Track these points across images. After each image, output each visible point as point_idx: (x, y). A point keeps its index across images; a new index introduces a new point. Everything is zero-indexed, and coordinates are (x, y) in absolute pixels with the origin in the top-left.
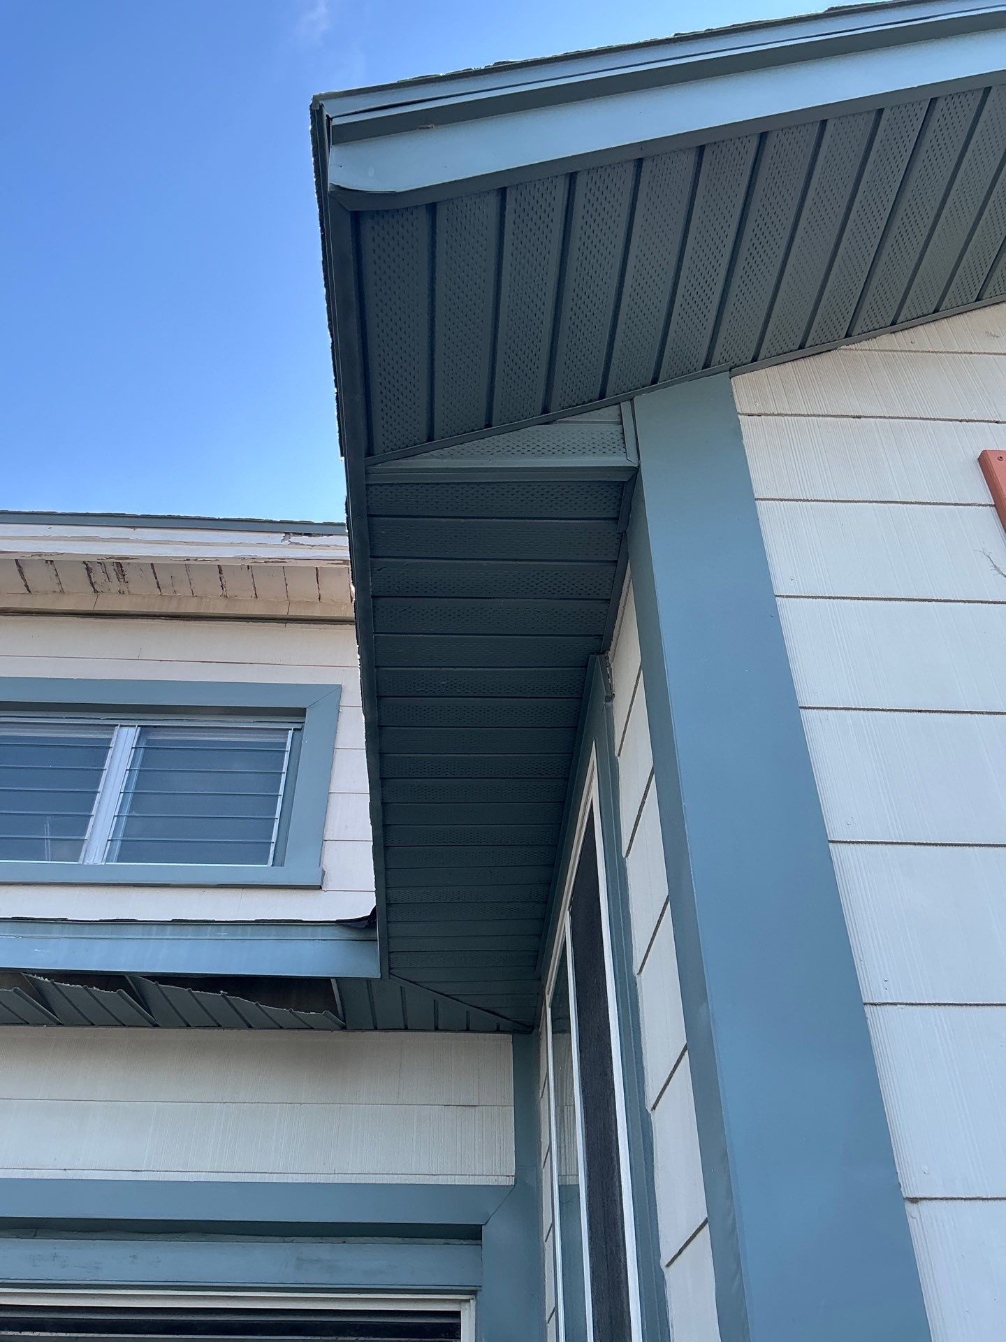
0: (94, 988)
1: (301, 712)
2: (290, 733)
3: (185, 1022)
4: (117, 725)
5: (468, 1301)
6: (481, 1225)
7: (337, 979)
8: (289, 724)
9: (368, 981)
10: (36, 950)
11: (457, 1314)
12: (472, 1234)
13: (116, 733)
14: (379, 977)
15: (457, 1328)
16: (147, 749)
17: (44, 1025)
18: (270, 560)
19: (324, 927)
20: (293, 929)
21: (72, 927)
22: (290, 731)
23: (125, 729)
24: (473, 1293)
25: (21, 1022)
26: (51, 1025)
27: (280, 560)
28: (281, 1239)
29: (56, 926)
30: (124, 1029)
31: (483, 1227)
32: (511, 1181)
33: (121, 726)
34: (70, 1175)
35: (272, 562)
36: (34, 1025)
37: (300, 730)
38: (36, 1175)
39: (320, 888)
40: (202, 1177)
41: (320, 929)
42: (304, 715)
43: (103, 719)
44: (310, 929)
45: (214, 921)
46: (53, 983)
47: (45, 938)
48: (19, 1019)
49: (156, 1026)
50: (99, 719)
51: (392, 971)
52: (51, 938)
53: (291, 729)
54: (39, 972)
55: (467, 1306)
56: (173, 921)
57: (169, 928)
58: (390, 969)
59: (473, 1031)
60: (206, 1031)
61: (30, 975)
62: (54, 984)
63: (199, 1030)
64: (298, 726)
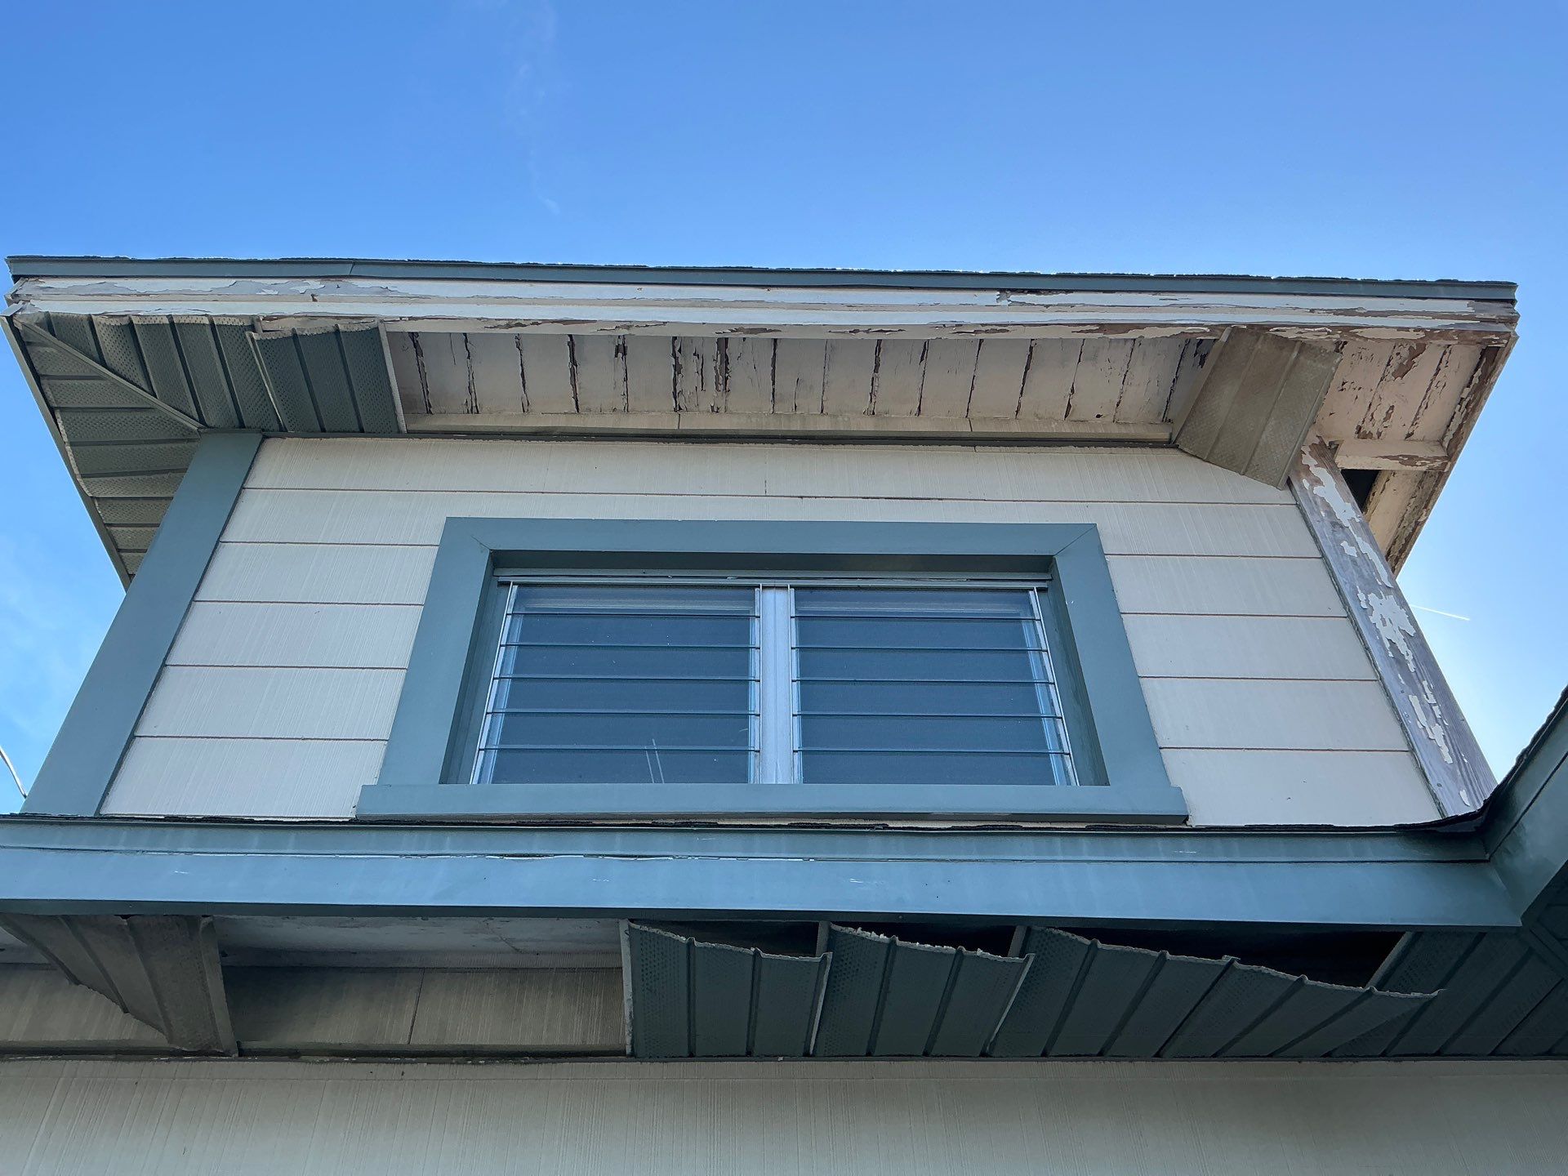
2: (1033, 594)
4: (758, 587)
7: (1420, 933)
10: (853, 881)
13: (758, 596)
14: (1516, 925)
17: (777, 1056)
18: (984, 329)
19: (1376, 839)
20: (1318, 845)
21: (900, 840)
22: (1030, 592)
23: (770, 594)
26: (793, 1057)
27: (999, 328)
29: (872, 839)
33: (764, 588)
35: (986, 331)
37: (1045, 589)
39: (1186, 820)
41: (1366, 843)
44: (1349, 844)
46: (893, 944)
49: (985, 1053)
53: (1032, 589)
57: (1084, 841)
62: (892, 947)
64: (1042, 585)
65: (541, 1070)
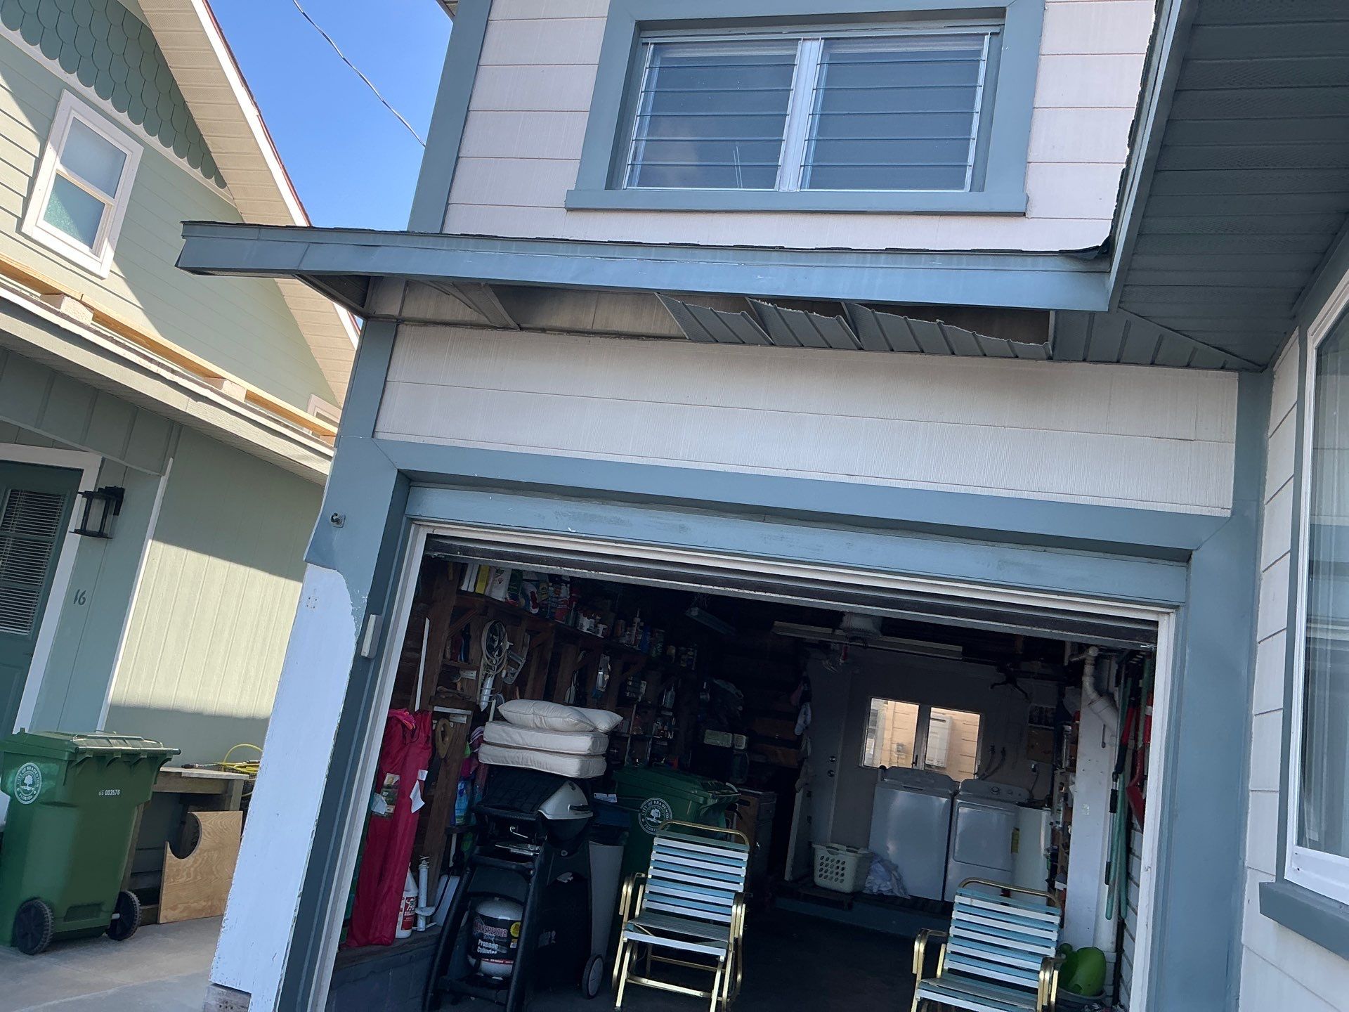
0: (815, 313)
1: (1000, 13)
2: (987, 38)
3: (889, 345)
4: (800, 39)
5: (1168, 613)
6: (1192, 550)
7: (1057, 311)
8: (986, 28)
9: (1092, 314)
10: (759, 277)
11: (1156, 623)
12: (1183, 557)
13: (799, 47)
14: (1107, 310)
15: (1155, 635)
16: (833, 65)
17: (757, 344)
19: (1047, 258)
20: (1012, 260)
21: (789, 254)
22: (986, 37)
23: (808, 43)
24: (1176, 607)
25: (739, 341)
26: (765, 345)
28: (984, 543)
29: (774, 254)
30: (831, 351)
31: (1194, 552)
32: (1228, 514)
33: (804, 40)
34: (791, 474)
36: (750, 344)
37: (997, 34)
38: (762, 472)
39: (1024, 214)
40: (910, 485)
41: (1041, 260)
42: (1004, 16)
43: (785, 33)
44: (1029, 260)
45: (928, 250)
46: (775, 308)
47: (766, 265)
48: (737, 339)
49: (861, 349)
50: (781, 33)
51: (1121, 305)
52: (771, 265)
53: (988, 34)
54: (764, 297)
55: (1166, 617)
56: (887, 249)
57: (883, 257)
58: (1120, 302)
59: (1193, 368)
60: (909, 356)
61: (755, 300)
62: (777, 310)
63: (902, 355)
64: (996, 30)
65: (649, 343)
